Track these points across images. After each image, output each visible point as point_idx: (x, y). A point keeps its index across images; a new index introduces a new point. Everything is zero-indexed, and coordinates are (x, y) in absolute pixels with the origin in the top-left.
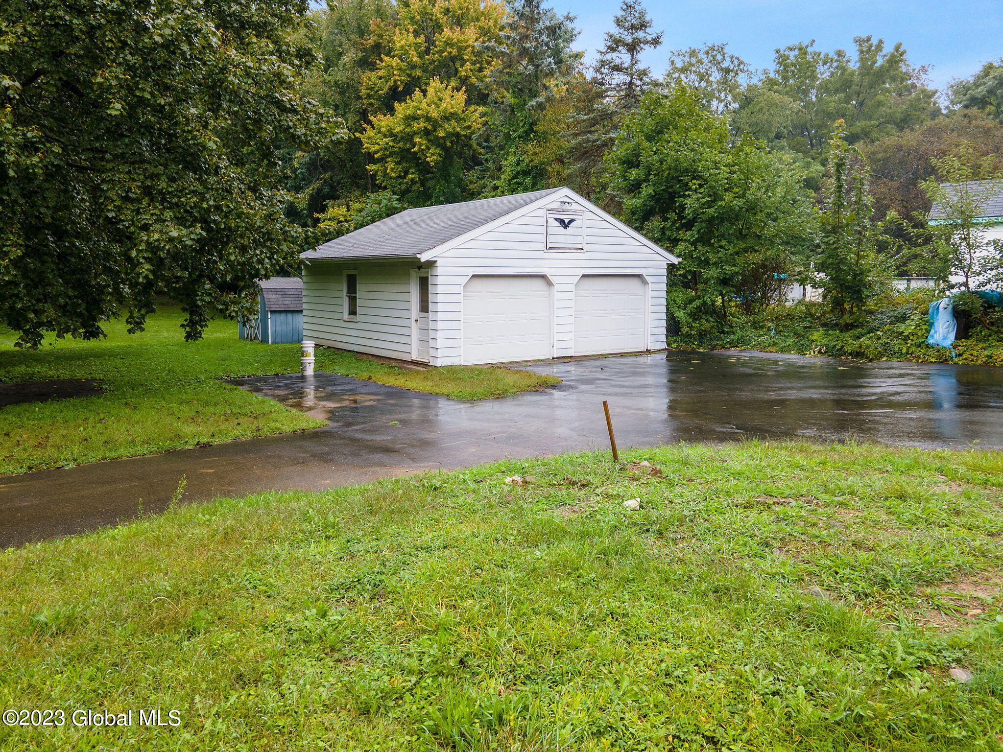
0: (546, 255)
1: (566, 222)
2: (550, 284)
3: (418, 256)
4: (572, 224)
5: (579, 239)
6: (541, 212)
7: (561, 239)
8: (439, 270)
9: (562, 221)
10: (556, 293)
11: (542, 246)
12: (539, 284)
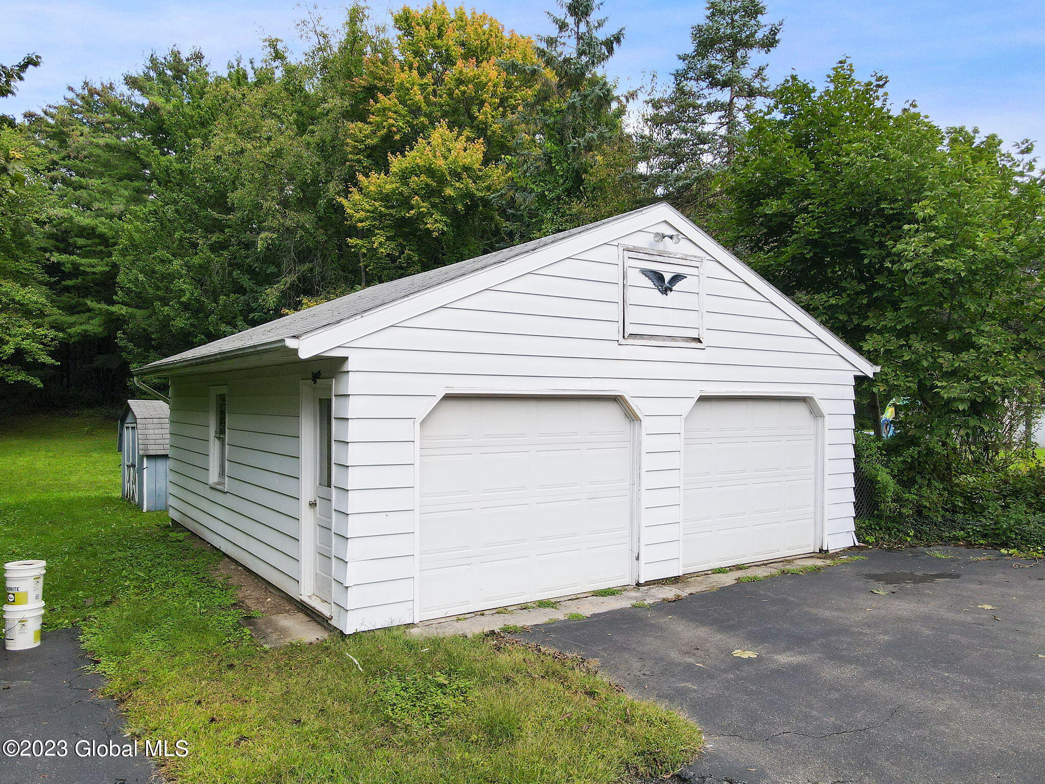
0: (624, 352)
1: (667, 277)
2: (631, 416)
3: (291, 343)
4: (678, 286)
5: (690, 319)
6: (611, 254)
7: (656, 316)
8: (353, 383)
9: (657, 277)
10: (644, 437)
11: (614, 331)
12: (610, 415)
